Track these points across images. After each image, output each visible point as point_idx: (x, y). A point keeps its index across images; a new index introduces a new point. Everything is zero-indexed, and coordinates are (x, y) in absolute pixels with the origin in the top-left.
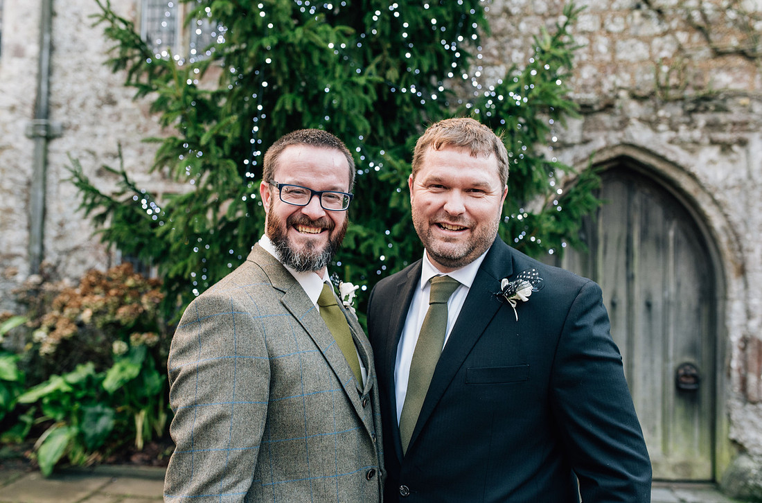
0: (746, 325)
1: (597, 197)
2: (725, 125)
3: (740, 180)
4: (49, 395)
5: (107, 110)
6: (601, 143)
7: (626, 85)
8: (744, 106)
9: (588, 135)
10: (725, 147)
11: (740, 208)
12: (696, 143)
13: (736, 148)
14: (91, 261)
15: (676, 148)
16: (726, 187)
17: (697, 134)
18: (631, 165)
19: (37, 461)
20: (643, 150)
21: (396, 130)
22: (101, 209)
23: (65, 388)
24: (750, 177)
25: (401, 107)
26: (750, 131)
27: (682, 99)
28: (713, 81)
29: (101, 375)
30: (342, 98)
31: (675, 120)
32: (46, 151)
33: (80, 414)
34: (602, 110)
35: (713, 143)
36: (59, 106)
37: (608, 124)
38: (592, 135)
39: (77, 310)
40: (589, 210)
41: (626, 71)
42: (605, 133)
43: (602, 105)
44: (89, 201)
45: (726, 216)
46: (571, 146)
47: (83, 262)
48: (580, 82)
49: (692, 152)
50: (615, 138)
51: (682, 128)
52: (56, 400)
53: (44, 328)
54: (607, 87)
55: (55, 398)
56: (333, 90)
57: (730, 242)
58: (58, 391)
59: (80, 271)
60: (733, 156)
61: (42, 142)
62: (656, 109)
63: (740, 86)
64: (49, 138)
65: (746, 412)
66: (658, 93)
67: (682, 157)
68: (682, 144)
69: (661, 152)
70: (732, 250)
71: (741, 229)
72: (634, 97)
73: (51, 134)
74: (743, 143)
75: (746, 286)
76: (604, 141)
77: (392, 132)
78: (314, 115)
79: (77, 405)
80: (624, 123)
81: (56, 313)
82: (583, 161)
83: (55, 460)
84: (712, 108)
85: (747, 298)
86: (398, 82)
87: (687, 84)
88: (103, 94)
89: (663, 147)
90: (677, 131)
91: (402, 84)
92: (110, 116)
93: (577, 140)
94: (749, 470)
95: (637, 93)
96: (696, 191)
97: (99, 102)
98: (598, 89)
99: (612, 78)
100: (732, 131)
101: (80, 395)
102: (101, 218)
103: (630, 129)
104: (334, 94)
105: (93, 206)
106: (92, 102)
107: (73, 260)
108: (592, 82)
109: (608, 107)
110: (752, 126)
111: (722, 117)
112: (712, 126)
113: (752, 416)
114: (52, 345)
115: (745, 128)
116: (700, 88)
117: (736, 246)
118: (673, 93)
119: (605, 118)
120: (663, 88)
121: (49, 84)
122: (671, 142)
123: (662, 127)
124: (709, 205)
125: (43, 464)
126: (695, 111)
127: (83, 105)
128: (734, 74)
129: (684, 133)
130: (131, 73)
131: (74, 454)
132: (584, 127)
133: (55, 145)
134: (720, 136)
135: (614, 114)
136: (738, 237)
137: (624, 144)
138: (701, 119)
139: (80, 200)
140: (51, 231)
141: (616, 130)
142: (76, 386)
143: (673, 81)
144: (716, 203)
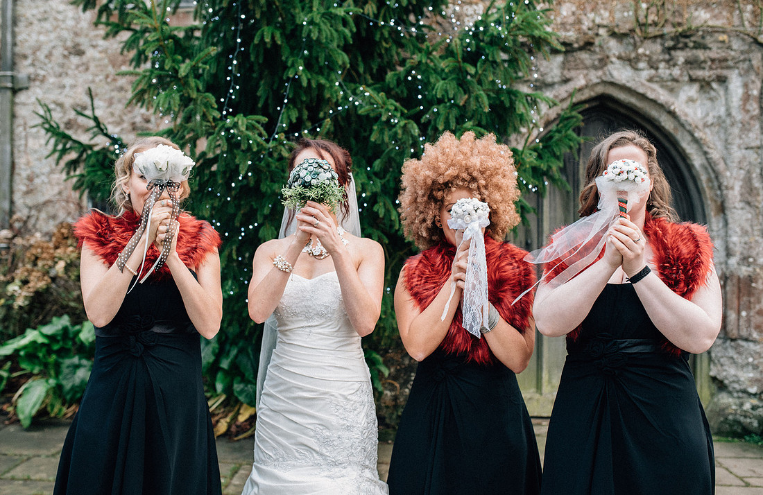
0: (726, 263)
1: (579, 135)
2: (705, 62)
3: (719, 117)
4: (25, 347)
5: (75, 60)
6: (581, 82)
7: (605, 22)
8: (723, 42)
9: (568, 75)
10: (705, 85)
11: (720, 145)
12: (675, 80)
13: (714, 85)
14: (62, 215)
15: (655, 86)
16: (706, 125)
17: (676, 72)
18: (611, 105)
19: (15, 414)
20: (623, 88)
21: (375, 67)
22: (73, 155)
23: (41, 340)
24: (729, 115)
25: (380, 42)
26: (728, 68)
27: (662, 36)
28: (692, 18)
29: (77, 327)
30: (320, 31)
31: (655, 58)
32: (13, 103)
33: (57, 366)
34: (581, 49)
35: (692, 80)
36: (25, 57)
37: (588, 62)
38: (572, 74)
39: (50, 263)
40: (571, 148)
41: (606, 9)
42: (585, 72)
43: (581, 43)
44: (60, 147)
45: (706, 153)
46: (551, 85)
47: (54, 217)
48: (559, 20)
49: (671, 90)
50: (594, 76)
51: (662, 65)
52: (32, 352)
53: (17, 281)
54: (586, 24)
55: (30, 350)
56: (311, 22)
57: (710, 180)
58: (34, 343)
59: (51, 227)
60: (713, 94)
61: (9, 93)
62: (635, 46)
63: (718, 23)
64: (15, 91)
65: (726, 349)
66: (638, 31)
67: (662, 96)
68: (662, 82)
69: (641, 90)
70: (712, 188)
71: (721, 167)
72: (613, 34)
73: (17, 87)
74: (722, 80)
75: (726, 223)
76: (584, 81)
77: (371, 69)
78: (292, 49)
79: (54, 357)
80: (604, 61)
81: (29, 266)
82: (563, 100)
83: (34, 412)
84: (691, 45)
85: (727, 235)
86: (376, 16)
87: (666, 21)
88: (69, 44)
89: (643, 85)
90: (657, 69)
91: (381, 19)
92: (78, 67)
93: (557, 79)
94: (729, 406)
95: (616, 30)
96: (675, 129)
97: (66, 53)
98: (577, 27)
99: (591, 15)
100: (711, 68)
101: (56, 347)
102: (73, 164)
103: (610, 67)
104: (311, 27)
105: (64, 151)
106: (58, 52)
107: (43, 215)
108: (571, 19)
109: (587, 46)
110: (731, 63)
111: (701, 54)
112: (690, 63)
113: (731, 353)
114: (26, 297)
115: (724, 64)
116: (680, 24)
117: (716, 184)
118: (652, 31)
119: (584, 56)
120: (642, 25)
121: (14, 35)
122: (650, 80)
123: (641, 65)
124: (688, 144)
125: (21, 417)
126: (674, 48)
127: (49, 56)
128: (713, 10)
129: (663, 71)
130: (100, 13)
131: (53, 406)
132: (564, 66)
133: (21, 97)
134: (700, 73)
135: (594, 52)
136: (717, 175)
137: (604, 83)
138: (681, 57)
139: (51, 146)
140: (20, 187)
141: (596, 68)
142: (52, 338)
143: (652, 18)
144: (696, 141)
